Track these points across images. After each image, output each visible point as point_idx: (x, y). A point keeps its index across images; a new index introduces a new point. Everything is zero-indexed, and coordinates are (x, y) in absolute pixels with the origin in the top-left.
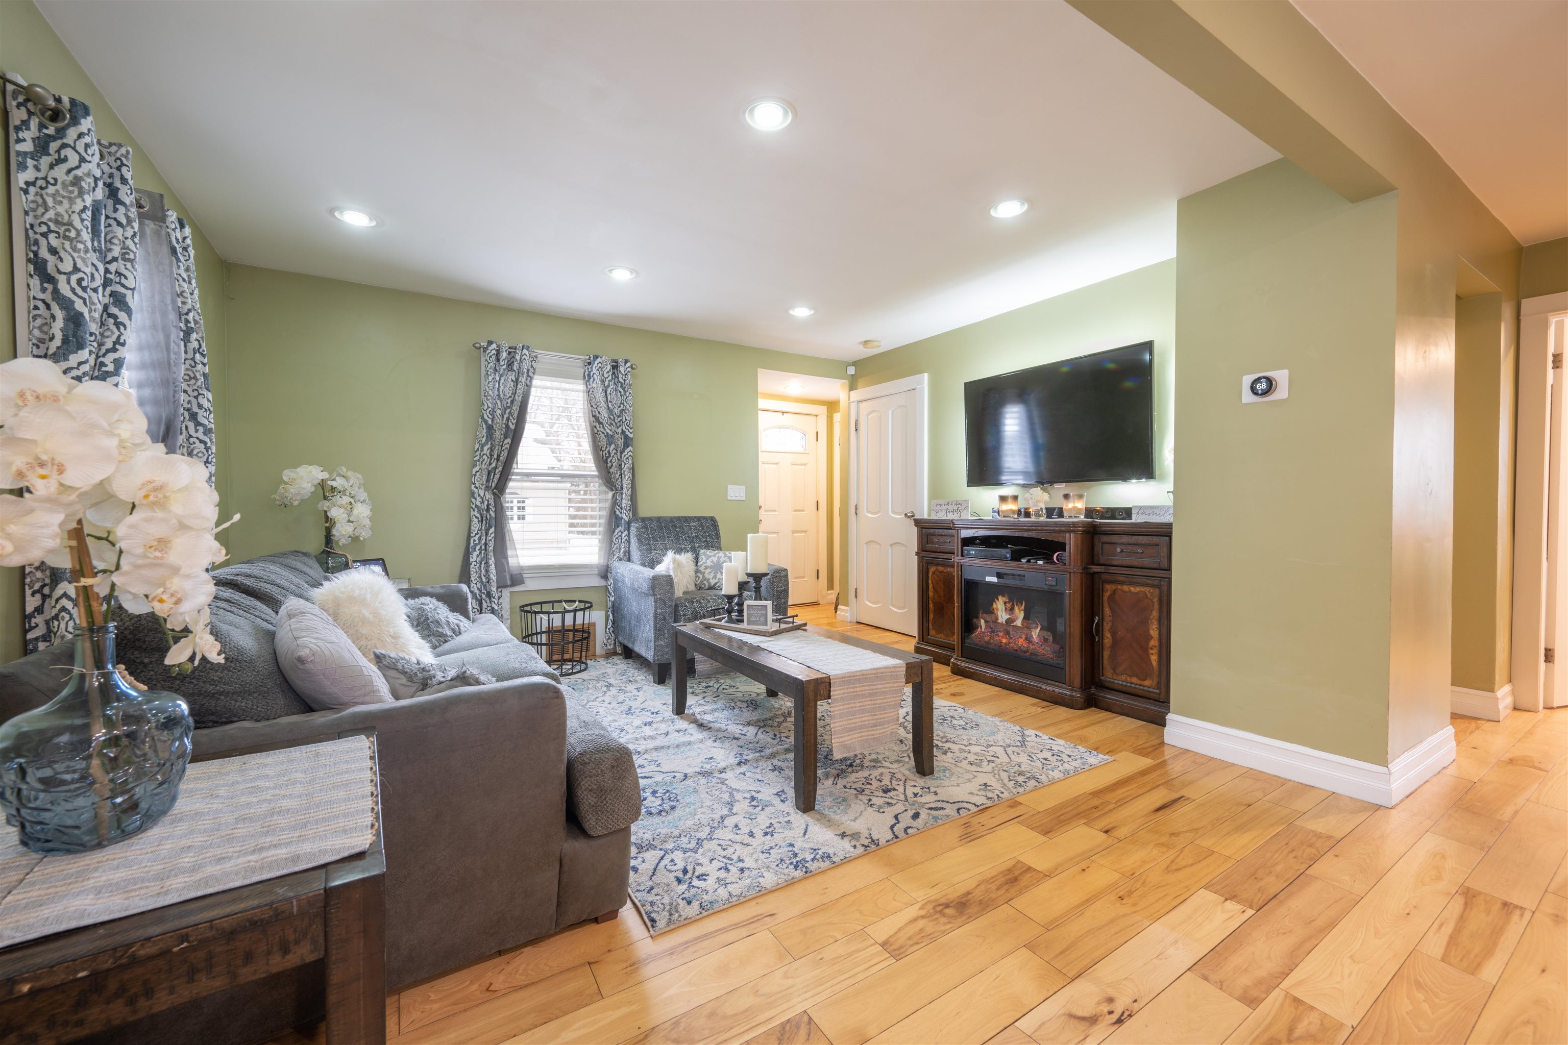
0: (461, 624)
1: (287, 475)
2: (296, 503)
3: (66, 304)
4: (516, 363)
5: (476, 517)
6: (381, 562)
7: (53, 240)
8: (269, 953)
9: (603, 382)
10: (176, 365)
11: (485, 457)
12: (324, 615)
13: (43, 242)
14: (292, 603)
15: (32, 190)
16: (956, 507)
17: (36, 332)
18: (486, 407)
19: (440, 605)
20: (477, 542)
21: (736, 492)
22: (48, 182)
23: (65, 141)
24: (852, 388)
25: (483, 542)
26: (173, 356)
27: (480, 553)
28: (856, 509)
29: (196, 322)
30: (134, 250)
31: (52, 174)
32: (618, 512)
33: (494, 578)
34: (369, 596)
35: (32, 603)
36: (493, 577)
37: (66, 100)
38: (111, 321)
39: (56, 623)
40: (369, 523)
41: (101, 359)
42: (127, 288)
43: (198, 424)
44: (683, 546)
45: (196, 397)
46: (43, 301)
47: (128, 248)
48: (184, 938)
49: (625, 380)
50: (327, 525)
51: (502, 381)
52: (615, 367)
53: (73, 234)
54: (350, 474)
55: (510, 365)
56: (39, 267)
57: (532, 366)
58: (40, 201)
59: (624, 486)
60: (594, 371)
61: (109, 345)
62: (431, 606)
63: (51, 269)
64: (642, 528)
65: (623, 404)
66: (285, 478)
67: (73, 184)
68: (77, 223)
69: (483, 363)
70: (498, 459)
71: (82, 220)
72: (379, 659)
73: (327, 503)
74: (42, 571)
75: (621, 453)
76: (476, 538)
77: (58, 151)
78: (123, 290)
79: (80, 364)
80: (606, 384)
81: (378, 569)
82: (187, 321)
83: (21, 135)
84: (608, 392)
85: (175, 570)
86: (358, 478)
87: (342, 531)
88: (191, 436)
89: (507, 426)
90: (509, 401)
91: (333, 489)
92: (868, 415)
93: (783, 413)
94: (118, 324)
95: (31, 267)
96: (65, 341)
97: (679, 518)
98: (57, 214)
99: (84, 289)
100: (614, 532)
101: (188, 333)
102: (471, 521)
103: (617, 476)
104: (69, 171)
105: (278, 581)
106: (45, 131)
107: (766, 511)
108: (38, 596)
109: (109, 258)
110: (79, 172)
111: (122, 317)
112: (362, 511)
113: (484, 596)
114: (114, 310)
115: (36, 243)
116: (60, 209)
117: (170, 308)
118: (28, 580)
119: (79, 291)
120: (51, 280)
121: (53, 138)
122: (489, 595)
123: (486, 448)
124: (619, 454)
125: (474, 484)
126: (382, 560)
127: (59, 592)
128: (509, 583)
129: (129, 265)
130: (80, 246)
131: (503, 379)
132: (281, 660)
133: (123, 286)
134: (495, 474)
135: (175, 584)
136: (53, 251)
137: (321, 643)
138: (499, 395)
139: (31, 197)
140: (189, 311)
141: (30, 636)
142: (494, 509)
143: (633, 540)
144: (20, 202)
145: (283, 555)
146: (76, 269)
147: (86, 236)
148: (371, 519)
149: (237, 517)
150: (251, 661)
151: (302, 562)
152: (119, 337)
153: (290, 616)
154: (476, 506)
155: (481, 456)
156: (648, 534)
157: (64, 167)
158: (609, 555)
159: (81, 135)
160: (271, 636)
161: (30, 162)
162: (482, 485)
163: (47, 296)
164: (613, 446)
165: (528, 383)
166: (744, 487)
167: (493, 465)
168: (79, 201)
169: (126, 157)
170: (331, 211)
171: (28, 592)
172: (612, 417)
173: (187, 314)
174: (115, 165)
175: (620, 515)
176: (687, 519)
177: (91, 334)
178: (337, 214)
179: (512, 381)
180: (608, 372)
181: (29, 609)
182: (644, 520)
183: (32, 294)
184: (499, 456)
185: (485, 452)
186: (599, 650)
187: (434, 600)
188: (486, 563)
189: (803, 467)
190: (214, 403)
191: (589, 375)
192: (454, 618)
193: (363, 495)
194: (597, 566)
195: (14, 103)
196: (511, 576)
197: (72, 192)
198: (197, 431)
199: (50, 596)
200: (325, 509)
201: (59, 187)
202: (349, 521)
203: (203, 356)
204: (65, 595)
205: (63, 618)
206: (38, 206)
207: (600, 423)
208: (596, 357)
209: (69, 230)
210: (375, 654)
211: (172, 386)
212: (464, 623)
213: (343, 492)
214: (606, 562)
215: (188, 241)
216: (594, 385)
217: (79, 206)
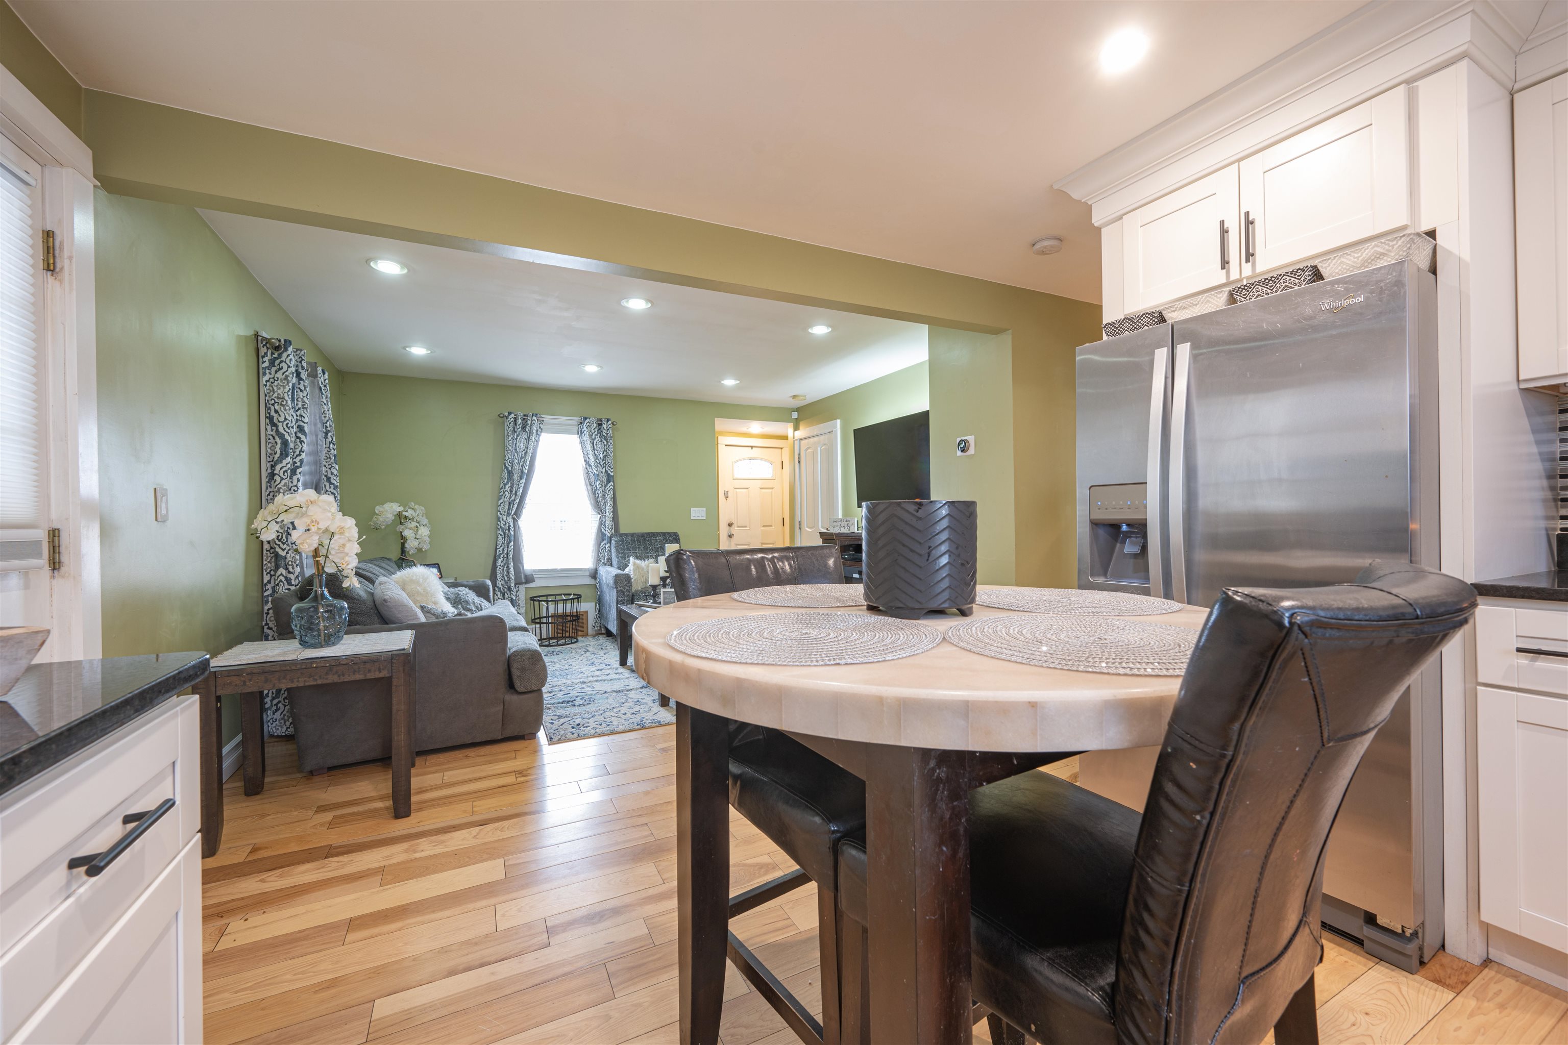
0: (483, 604)
1: (378, 509)
2: (383, 527)
3: (282, 436)
4: (527, 427)
5: (501, 535)
6: (437, 566)
7: (277, 407)
8: (375, 671)
9: (590, 436)
10: (321, 452)
11: (507, 493)
12: (396, 585)
13: (272, 408)
14: (382, 579)
15: (268, 384)
16: (846, 523)
17: (269, 451)
18: (507, 458)
19: (471, 592)
20: (501, 552)
21: (698, 513)
22: (275, 380)
23: (282, 359)
24: (796, 428)
25: (506, 552)
26: (319, 447)
27: (503, 560)
28: (800, 524)
29: (330, 426)
30: (307, 402)
31: (277, 375)
32: (603, 530)
33: (513, 578)
34: (421, 580)
35: (266, 578)
36: (512, 576)
37: (282, 340)
38: (298, 440)
39: (278, 587)
40: (429, 540)
41: (294, 460)
42: (305, 423)
43: (331, 483)
44: (650, 554)
45: (330, 469)
46: (272, 435)
47: (305, 402)
48: (352, 661)
49: (607, 434)
50: (402, 541)
51: (518, 440)
52: (600, 425)
53: (284, 403)
54: (417, 507)
55: (524, 428)
56: (271, 418)
57: (540, 427)
58: (271, 389)
59: (607, 511)
60: (585, 428)
61: (297, 453)
62: (464, 592)
63: (275, 420)
64: (620, 541)
65: (606, 451)
66: (377, 512)
67: (285, 379)
68: (286, 398)
69: (506, 427)
70: (516, 494)
71: (288, 395)
72: (422, 608)
73: (402, 527)
74: (271, 563)
75: (605, 487)
76: (501, 549)
77: (279, 365)
78: (303, 424)
79: (287, 464)
80: (593, 437)
81: (435, 571)
82: (326, 427)
83: (264, 359)
84: (595, 443)
85: (347, 554)
86: (421, 510)
87: (411, 545)
88: (327, 491)
89: (522, 471)
90: (523, 453)
91: (406, 517)
92: (806, 450)
93: (752, 447)
94: (301, 442)
95: (268, 421)
96: (281, 454)
97: (648, 534)
98: (278, 394)
99: (289, 428)
100: (600, 544)
101: (326, 433)
102: (497, 538)
103: (602, 504)
104: (283, 373)
105: (374, 572)
106: (274, 356)
107: (738, 527)
108: (269, 575)
109: (297, 409)
110: (287, 373)
111: (303, 438)
112: (424, 532)
113: (506, 590)
114: (299, 435)
115: (270, 408)
116: (279, 392)
117: (318, 421)
118: (265, 568)
119: (287, 429)
120: (275, 425)
121: (276, 358)
122: (509, 589)
123: (507, 487)
124: (603, 487)
125: (500, 511)
126: (438, 564)
127: (279, 573)
128: (523, 581)
129: (305, 410)
131: (518, 438)
132: (377, 602)
133: (303, 422)
134: (513, 505)
135: (347, 559)
136: (276, 412)
137: (393, 594)
138: (516, 450)
139: (267, 387)
140: (328, 421)
141: (265, 594)
142: (513, 529)
143: (613, 550)
144: (263, 390)
145: (376, 559)
146: (286, 419)
147: (289, 402)
148: (430, 537)
149: (364, 537)
150: (364, 602)
151: (386, 564)
152: (302, 448)
153: (380, 584)
154: (501, 527)
155: (504, 492)
156: (624, 546)
157: (281, 372)
158: (597, 561)
159: (288, 356)
160: (372, 594)
161: (267, 371)
162: (505, 512)
163: (273, 433)
164: (598, 482)
165: (537, 439)
166: (705, 509)
167: (513, 498)
168: (287, 387)
169: (304, 356)
171: (265, 573)
172: (598, 461)
173: (326, 423)
174: (299, 360)
175: (605, 532)
177: (291, 449)
178: (408, 349)
179: (525, 439)
180: (594, 429)
181: (265, 581)
182: (621, 535)
183: (268, 433)
184: (516, 492)
185: (506, 489)
186: (590, 631)
187: (467, 590)
188: (508, 567)
189: (770, 490)
190: (340, 471)
191: (581, 431)
192: (478, 600)
193: (425, 521)
194: (588, 569)
195: (262, 345)
196: (526, 576)
197: (284, 383)
198: (330, 488)
199: (274, 575)
200: (401, 530)
201: (279, 381)
202: (416, 538)
203: (334, 444)
204: (281, 574)
205: (281, 585)
206: (271, 391)
207: (590, 466)
208: (585, 419)
209: (283, 401)
210: (421, 606)
211: (318, 463)
212: (485, 603)
213: (413, 519)
214: (595, 566)
215: (327, 381)
216: (585, 439)
217: (286, 390)
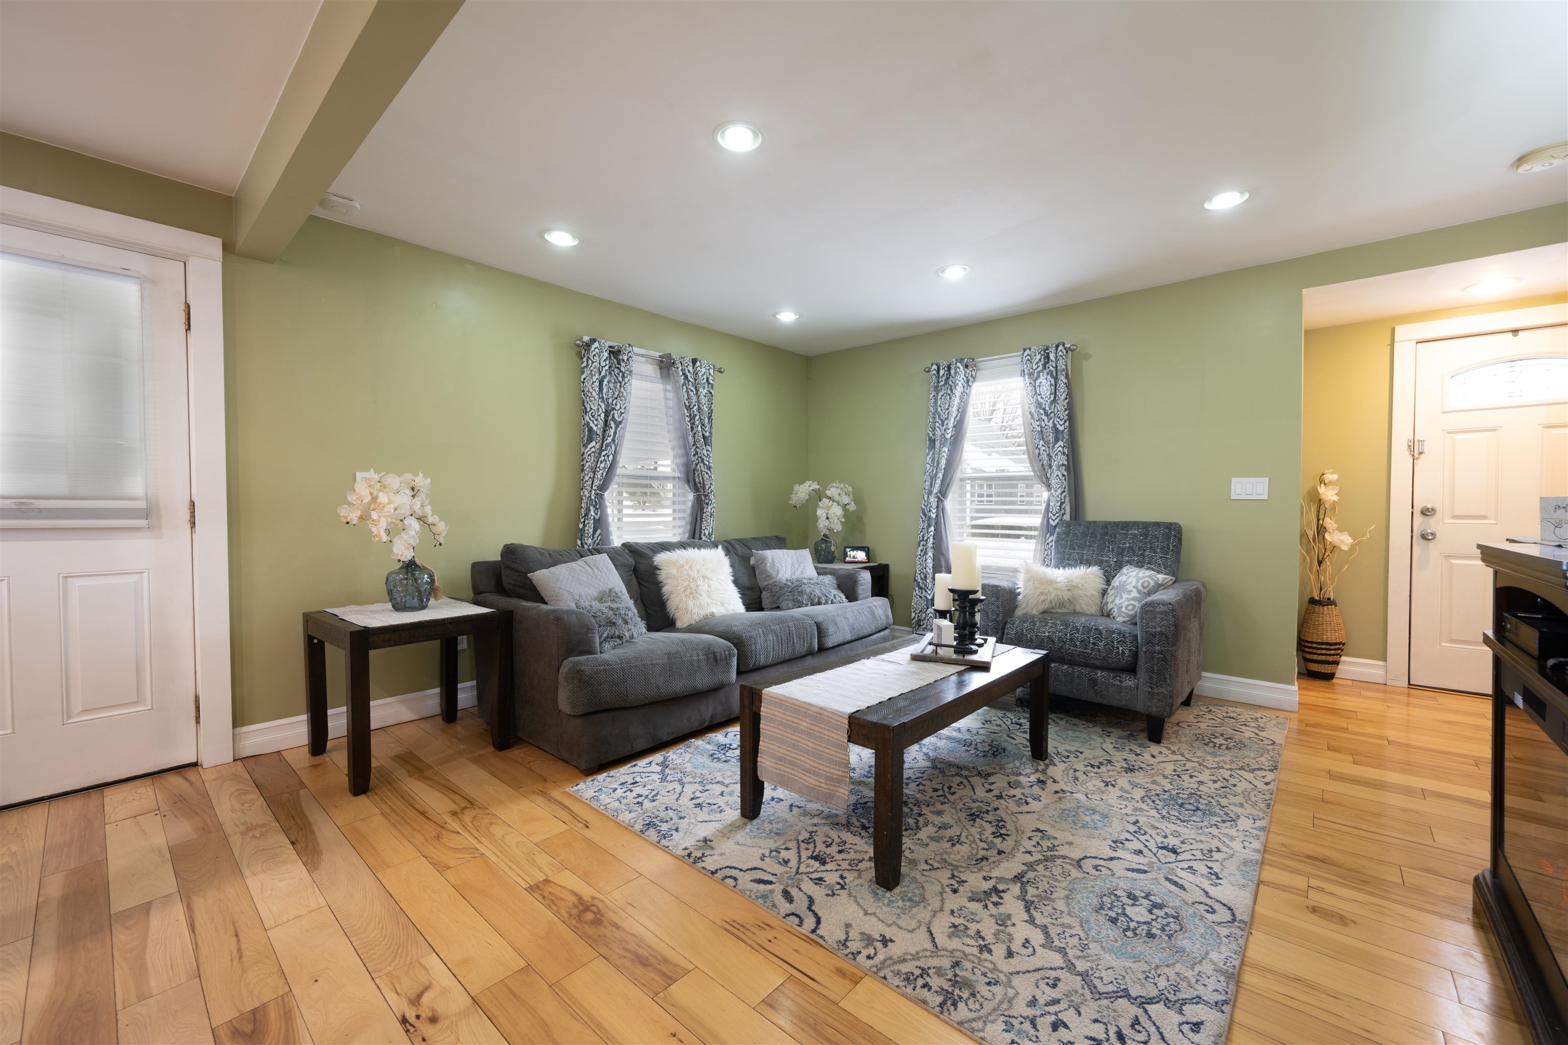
1: (796, 488)
3: (588, 424)
4: (951, 378)
7: (586, 400)
9: (1033, 374)
11: (928, 466)
18: (929, 422)
21: (1248, 488)
25: (925, 538)
49: (1055, 367)
51: (939, 397)
53: (590, 395)
55: (947, 380)
57: (970, 375)
60: (1025, 365)
61: (606, 438)
65: (1055, 394)
67: (590, 374)
68: (591, 390)
70: (937, 467)
73: (816, 505)
75: (1052, 449)
79: (591, 448)
80: (1035, 376)
84: (1037, 385)
89: (944, 437)
91: (826, 496)
93: (1515, 332)
96: (587, 440)
101: (692, 417)
103: (1049, 475)
107: (1454, 517)
110: (591, 369)
111: (612, 424)
116: (588, 386)
124: (1049, 450)
125: (924, 489)
130: (592, 399)
131: (940, 394)
134: (936, 480)
138: (937, 410)
159: (592, 353)
161: (585, 370)
166: (1265, 480)
168: (591, 380)
170: (774, 316)
172: (1042, 411)
175: (1049, 519)
176: (1126, 525)
177: (597, 435)
178: (777, 316)
184: (938, 464)
185: (928, 461)
191: (1024, 370)
197: (590, 377)
207: (1034, 419)
208: (1025, 350)
216: (1027, 380)
217: (590, 383)
